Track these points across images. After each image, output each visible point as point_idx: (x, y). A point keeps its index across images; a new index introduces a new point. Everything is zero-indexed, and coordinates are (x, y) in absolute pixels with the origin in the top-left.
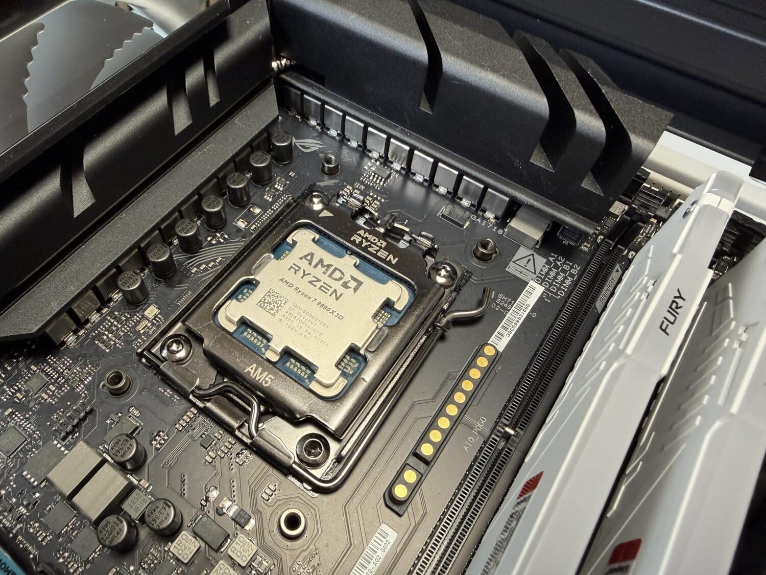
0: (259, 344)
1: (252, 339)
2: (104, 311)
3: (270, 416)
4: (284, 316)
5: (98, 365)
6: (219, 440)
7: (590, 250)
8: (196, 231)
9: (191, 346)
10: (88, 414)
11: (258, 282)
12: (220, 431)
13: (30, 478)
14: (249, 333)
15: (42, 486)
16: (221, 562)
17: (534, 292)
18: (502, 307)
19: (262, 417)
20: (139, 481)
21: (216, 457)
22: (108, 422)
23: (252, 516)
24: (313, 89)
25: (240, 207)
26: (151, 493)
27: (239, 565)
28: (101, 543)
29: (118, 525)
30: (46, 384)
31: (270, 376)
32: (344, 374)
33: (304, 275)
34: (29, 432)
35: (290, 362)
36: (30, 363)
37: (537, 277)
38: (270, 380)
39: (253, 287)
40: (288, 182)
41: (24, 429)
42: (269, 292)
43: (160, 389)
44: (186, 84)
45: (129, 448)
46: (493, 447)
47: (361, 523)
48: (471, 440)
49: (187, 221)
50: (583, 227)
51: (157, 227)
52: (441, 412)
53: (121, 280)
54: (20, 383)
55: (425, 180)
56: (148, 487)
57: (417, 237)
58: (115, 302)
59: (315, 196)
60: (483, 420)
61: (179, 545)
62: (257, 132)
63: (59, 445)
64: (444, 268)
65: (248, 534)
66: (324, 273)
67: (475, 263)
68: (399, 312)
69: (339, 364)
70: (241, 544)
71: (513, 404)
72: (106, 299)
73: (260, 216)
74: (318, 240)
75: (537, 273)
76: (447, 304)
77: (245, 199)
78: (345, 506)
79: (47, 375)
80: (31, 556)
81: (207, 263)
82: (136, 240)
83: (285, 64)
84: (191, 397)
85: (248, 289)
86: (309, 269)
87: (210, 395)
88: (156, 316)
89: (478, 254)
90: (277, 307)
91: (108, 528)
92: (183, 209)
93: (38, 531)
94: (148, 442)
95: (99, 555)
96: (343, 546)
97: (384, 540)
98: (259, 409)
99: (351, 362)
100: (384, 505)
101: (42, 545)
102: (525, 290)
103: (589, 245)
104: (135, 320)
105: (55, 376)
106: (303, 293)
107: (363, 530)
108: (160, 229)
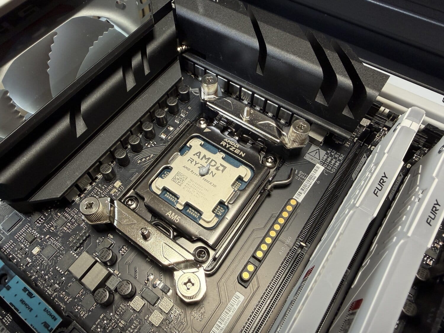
0: (173, 200)
1: (170, 198)
2: (93, 184)
3: (179, 237)
7: (350, 146)
8: (139, 142)
9: (138, 202)
10: (87, 237)
11: (171, 169)
13: (60, 270)
14: (168, 195)
15: (66, 274)
16: (155, 311)
17: (319, 170)
18: (301, 178)
20: (114, 271)
22: (97, 241)
24: (200, 61)
25: (162, 127)
26: (120, 277)
27: (165, 312)
28: (96, 302)
31: (179, 217)
32: (217, 216)
33: (196, 164)
34: (58, 247)
35: (189, 209)
36: (57, 212)
38: (179, 219)
39: (169, 170)
41: (55, 246)
42: (178, 173)
44: (132, 65)
45: (108, 255)
46: (294, 252)
47: (226, 291)
48: (283, 249)
49: (135, 136)
50: (344, 135)
51: (119, 140)
52: (267, 235)
53: (102, 168)
54: (52, 222)
55: (261, 109)
56: (118, 274)
57: (255, 142)
58: (99, 179)
59: (201, 120)
60: (290, 238)
61: (134, 303)
62: (170, 87)
63: (73, 254)
66: (206, 162)
68: (246, 182)
69: (215, 210)
70: (165, 302)
71: (305, 230)
72: (94, 178)
74: (203, 144)
75: (321, 160)
76: (271, 178)
78: (218, 284)
79: (66, 218)
80: (62, 308)
81: (146, 158)
82: (109, 147)
83: (185, 48)
85: (167, 171)
86: (198, 160)
88: (120, 186)
91: (99, 295)
92: (132, 130)
93: (65, 296)
94: (118, 251)
95: (95, 308)
96: (217, 303)
97: (238, 300)
98: (173, 234)
99: (221, 209)
100: (237, 282)
101: (67, 303)
102: (314, 169)
103: (350, 143)
104: (109, 189)
105: (70, 218)
106: (195, 173)
107: (227, 295)
108: (121, 141)
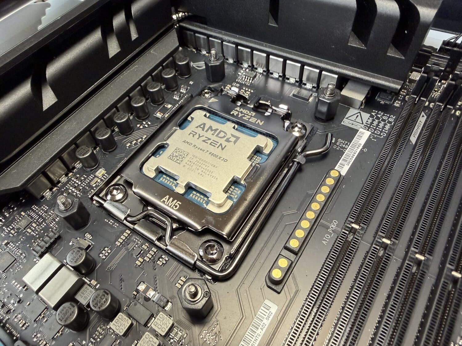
0: (171, 184)
1: (166, 181)
4: (186, 163)
6: (146, 250)
7: (401, 105)
8: (127, 119)
9: (126, 191)
10: (56, 239)
11: (168, 145)
12: (146, 244)
13: (17, 285)
14: (164, 178)
15: (24, 289)
16: (147, 333)
17: (363, 136)
18: (342, 147)
19: (174, 232)
20: (90, 281)
21: (144, 261)
22: (71, 244)
23: (170, 300)
24: (200, 28)
25: (158, 105)
27: (160, 335)
29: (71, 309)
30: (31, 223)
31: (178, 202)
32: (229, 198)
33: (200, 137)
35: (193, 193)
36: (21, 211)
37: (365, 126)
38: (178, 206)
39: (165, 148)
41: (15, 253)
42: (176, 149)
43: (106, 220)
45: (80, 256)
47: (250, 301)
48: (328, 236)
50: (392, 85)
52: (302, 217)
53: (78, 152)
54: (14, 225)
56: (96, 285)
58: (77, 169)
60: (336, 222)
61: (117, 323)
62: (165, 56)
65: (167, 313)
66: (213, 134)
67: (319, 122)
68: (267, 155)
69: (226, 191)
70: (161, 320)
71: (356, 208)
72: (71, 168)
73: (171, 109)
74: (209, 116)
75: (364, 124)
76: (301, 148)
77: (161, 99)
78: (237, 290)
79: (32, 217)
80: (15, 338)
81: (137, 140)
86: (203, 133)
87: (138, 220)
88: (103, 175)
91: (64, 312)
92: (118, 106)
93: (20, 320)
94: (96, 255)
95: (61, 334)
97: (268, 312)
98: (171, 226)
99: (235, 190)
100: (265, 285)
101: (22, 329)
102: (357, 135)
103: (400, 102)
104: (90, 179)
105: (37, 218)
106: (199, 148)
107: (251, 305)
108: (103, 119)
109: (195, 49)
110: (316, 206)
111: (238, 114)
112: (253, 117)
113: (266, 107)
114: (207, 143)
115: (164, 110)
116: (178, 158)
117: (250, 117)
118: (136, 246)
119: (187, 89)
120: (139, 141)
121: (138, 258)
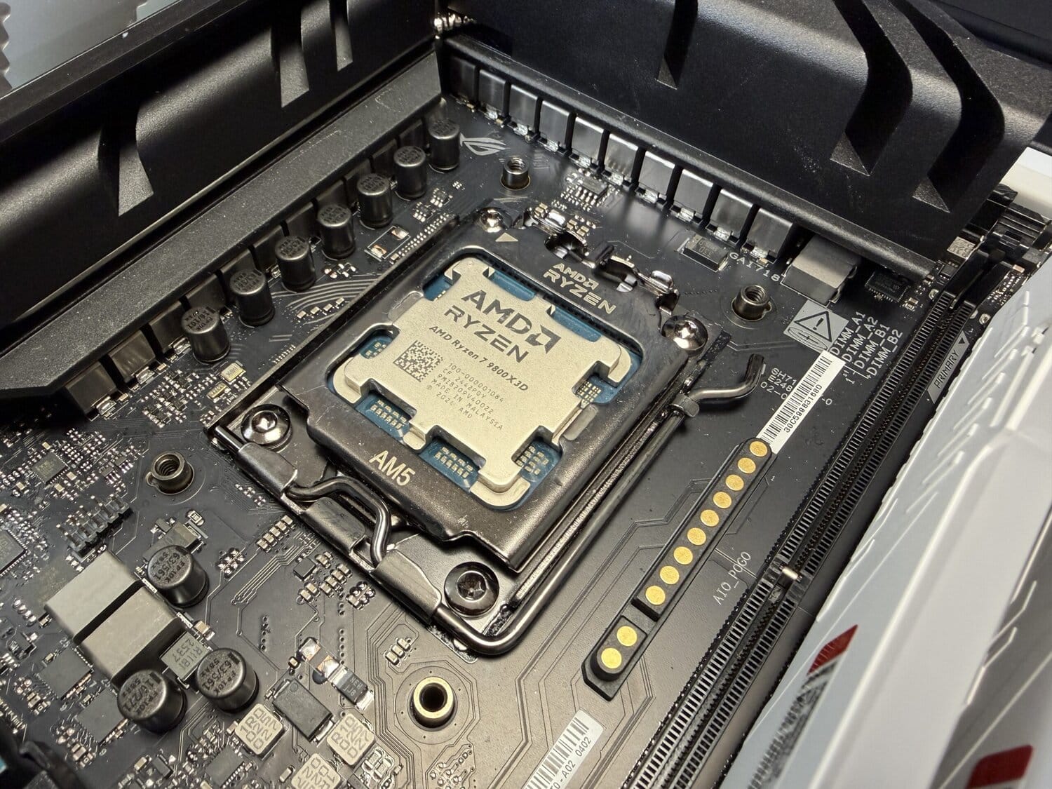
0: (394, 423)
1: (384, 415)
2: (160, 368)
3: (407, 533)
4: (435, 381)
5: (144, 447)
6: (324, 566)
7: (918, 308)
9: (289, 423)
10: (122, 517)
11: (397, 331)
12: (326, 554)
13: (26, 611)
14: (379, 407)
15: (42, 623)
16: (315, 756)
17: (828, 369)
18: (779, 388)
19: (392, 533)
20: (195, 623)
21: (318, 591)
22: (154, 531)
23: (370, 687)
24: (494, 59)
25: (376, 227)
26: (211, 642)
27: (345, 762)
28: (125, 715)
29: (152, 685)
30: (63, 470)
31: (409, 470)
32: (524, 474)
33: (470, 322)
34: (30, 540)
35: (442, 452)
36: (42, 440)
37: (834, 345)
38: (408, 477)
39: (389, 340)
40: (451, 197)
41: (22, 537)
42: (413, 345)
43: (237, 486)
44: (302, 28)
45: (179, 568)
46: (762, 597)
47: (545, 707)
48: (725, 586)
49: (295, 239)
50: (911, 266)
51: (248, 243)
52: (678, 540)
53: (187, 319)
54: (23, 468)
55: (660, 200)
56: (207, 634)
57: (645, 278)
58: (179, 356)
59: (490, 216)
60: (747, 557)
61: (250, 725)
62: (406, 117)
63: (75, 563)
64: (687, 325)
65: (361, 715)
66: (500, 321)
67: (735, 321)
68: (616, 386)
69: (519, 457)
70: (350, 729)
71: (796, 533)
72: (164, 351)
73: (406, 242)
74: (493, 274)
75: (833, 341)
76: (691, 378)
77: (385, 216)
78: (519, 680)
79: (66, 457)
80: (15, 731)
81: (322, 306)
82: (214, 260)
83: (455, 22)
84: (284, 497)
85: (381, 342)
87: (316, 497)
88: (239, 379)
89: (741, 309)
90: (426, 368)
91: (137, 691)
92: (289, 221)
93: (30, 693)
94: (212, 565)
95: (122, 735)
96: (513, 743)
97: (582, 737)
98: (388, 521)
99: (537, 456)
100: (582, 680)
101: (33, 714)
102: (814, 364)
103: (917, 303)
104: (207, 384)
105: (79, 459)
106: (467, 350)
107: (547, 719)
108: (252, 249)
109: (472, 103)
110: (710, 518)
111: (560, 281)
112: (594, 292)
113: (623, 271)
114: (486, 340)
115: (390, 244)
116: (416, 364)
117: (586, 291)
118: (304, 555)
119: (446, 200)
120: (326, 309)
121: (306, 584)
